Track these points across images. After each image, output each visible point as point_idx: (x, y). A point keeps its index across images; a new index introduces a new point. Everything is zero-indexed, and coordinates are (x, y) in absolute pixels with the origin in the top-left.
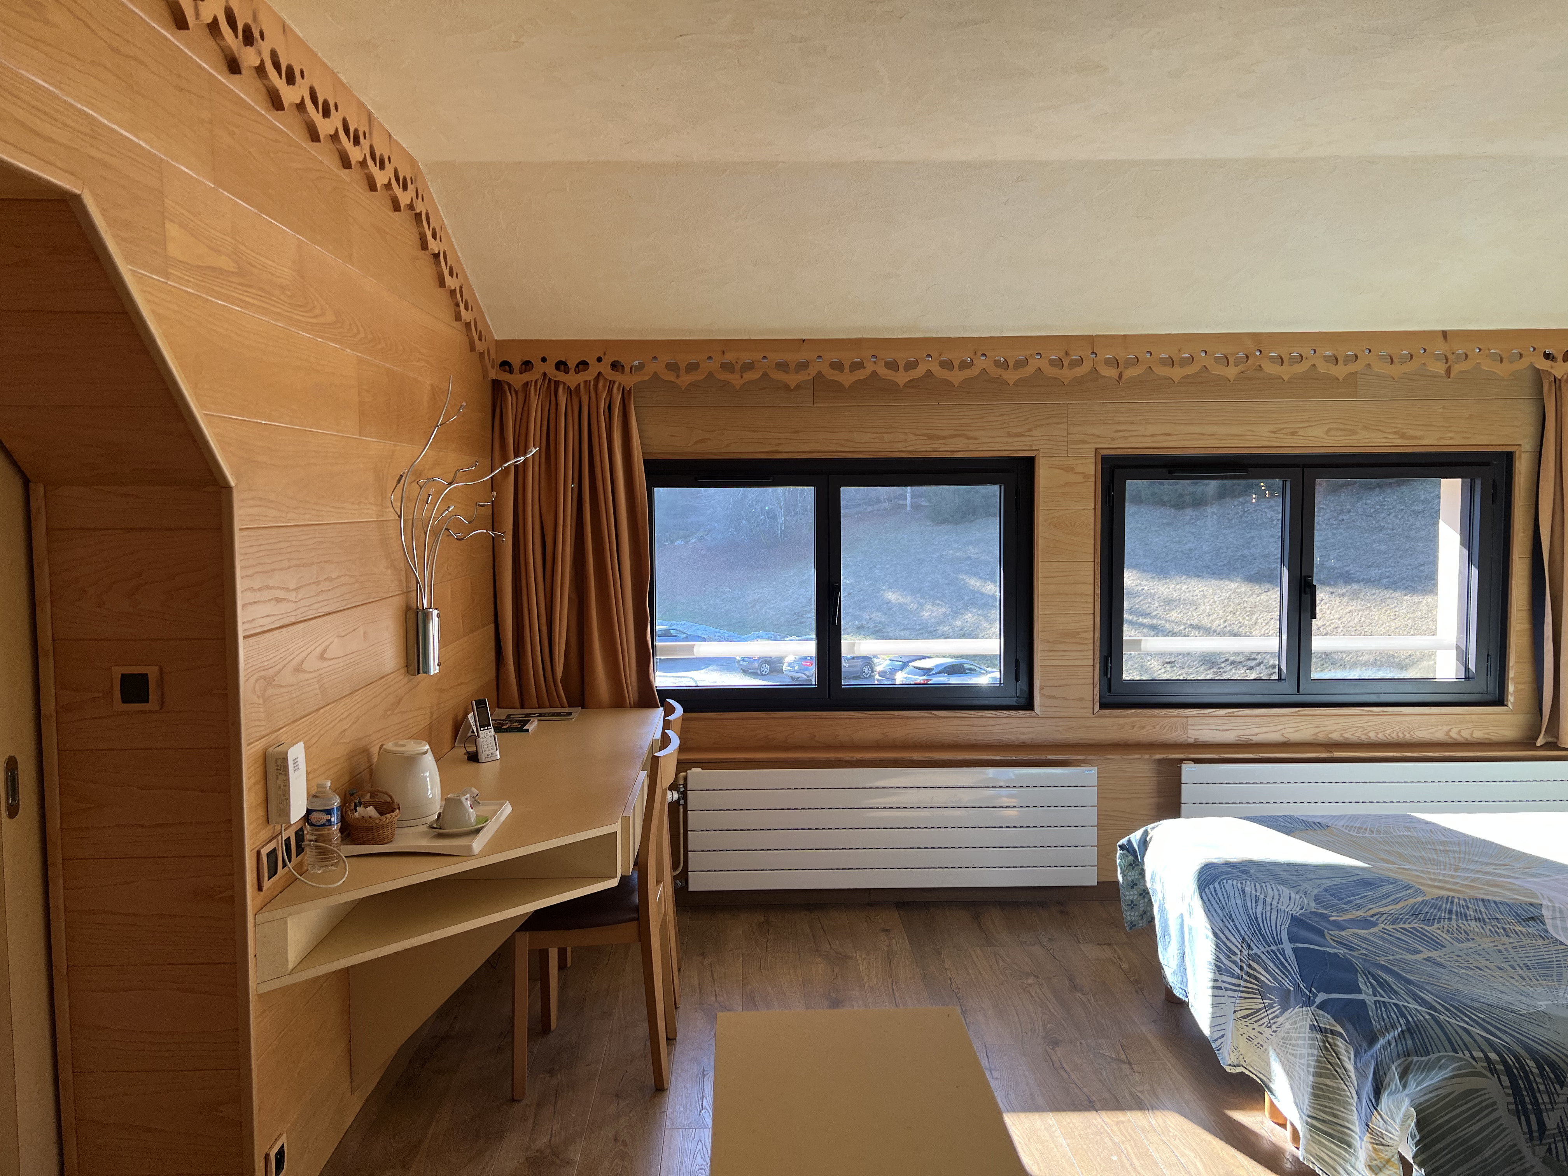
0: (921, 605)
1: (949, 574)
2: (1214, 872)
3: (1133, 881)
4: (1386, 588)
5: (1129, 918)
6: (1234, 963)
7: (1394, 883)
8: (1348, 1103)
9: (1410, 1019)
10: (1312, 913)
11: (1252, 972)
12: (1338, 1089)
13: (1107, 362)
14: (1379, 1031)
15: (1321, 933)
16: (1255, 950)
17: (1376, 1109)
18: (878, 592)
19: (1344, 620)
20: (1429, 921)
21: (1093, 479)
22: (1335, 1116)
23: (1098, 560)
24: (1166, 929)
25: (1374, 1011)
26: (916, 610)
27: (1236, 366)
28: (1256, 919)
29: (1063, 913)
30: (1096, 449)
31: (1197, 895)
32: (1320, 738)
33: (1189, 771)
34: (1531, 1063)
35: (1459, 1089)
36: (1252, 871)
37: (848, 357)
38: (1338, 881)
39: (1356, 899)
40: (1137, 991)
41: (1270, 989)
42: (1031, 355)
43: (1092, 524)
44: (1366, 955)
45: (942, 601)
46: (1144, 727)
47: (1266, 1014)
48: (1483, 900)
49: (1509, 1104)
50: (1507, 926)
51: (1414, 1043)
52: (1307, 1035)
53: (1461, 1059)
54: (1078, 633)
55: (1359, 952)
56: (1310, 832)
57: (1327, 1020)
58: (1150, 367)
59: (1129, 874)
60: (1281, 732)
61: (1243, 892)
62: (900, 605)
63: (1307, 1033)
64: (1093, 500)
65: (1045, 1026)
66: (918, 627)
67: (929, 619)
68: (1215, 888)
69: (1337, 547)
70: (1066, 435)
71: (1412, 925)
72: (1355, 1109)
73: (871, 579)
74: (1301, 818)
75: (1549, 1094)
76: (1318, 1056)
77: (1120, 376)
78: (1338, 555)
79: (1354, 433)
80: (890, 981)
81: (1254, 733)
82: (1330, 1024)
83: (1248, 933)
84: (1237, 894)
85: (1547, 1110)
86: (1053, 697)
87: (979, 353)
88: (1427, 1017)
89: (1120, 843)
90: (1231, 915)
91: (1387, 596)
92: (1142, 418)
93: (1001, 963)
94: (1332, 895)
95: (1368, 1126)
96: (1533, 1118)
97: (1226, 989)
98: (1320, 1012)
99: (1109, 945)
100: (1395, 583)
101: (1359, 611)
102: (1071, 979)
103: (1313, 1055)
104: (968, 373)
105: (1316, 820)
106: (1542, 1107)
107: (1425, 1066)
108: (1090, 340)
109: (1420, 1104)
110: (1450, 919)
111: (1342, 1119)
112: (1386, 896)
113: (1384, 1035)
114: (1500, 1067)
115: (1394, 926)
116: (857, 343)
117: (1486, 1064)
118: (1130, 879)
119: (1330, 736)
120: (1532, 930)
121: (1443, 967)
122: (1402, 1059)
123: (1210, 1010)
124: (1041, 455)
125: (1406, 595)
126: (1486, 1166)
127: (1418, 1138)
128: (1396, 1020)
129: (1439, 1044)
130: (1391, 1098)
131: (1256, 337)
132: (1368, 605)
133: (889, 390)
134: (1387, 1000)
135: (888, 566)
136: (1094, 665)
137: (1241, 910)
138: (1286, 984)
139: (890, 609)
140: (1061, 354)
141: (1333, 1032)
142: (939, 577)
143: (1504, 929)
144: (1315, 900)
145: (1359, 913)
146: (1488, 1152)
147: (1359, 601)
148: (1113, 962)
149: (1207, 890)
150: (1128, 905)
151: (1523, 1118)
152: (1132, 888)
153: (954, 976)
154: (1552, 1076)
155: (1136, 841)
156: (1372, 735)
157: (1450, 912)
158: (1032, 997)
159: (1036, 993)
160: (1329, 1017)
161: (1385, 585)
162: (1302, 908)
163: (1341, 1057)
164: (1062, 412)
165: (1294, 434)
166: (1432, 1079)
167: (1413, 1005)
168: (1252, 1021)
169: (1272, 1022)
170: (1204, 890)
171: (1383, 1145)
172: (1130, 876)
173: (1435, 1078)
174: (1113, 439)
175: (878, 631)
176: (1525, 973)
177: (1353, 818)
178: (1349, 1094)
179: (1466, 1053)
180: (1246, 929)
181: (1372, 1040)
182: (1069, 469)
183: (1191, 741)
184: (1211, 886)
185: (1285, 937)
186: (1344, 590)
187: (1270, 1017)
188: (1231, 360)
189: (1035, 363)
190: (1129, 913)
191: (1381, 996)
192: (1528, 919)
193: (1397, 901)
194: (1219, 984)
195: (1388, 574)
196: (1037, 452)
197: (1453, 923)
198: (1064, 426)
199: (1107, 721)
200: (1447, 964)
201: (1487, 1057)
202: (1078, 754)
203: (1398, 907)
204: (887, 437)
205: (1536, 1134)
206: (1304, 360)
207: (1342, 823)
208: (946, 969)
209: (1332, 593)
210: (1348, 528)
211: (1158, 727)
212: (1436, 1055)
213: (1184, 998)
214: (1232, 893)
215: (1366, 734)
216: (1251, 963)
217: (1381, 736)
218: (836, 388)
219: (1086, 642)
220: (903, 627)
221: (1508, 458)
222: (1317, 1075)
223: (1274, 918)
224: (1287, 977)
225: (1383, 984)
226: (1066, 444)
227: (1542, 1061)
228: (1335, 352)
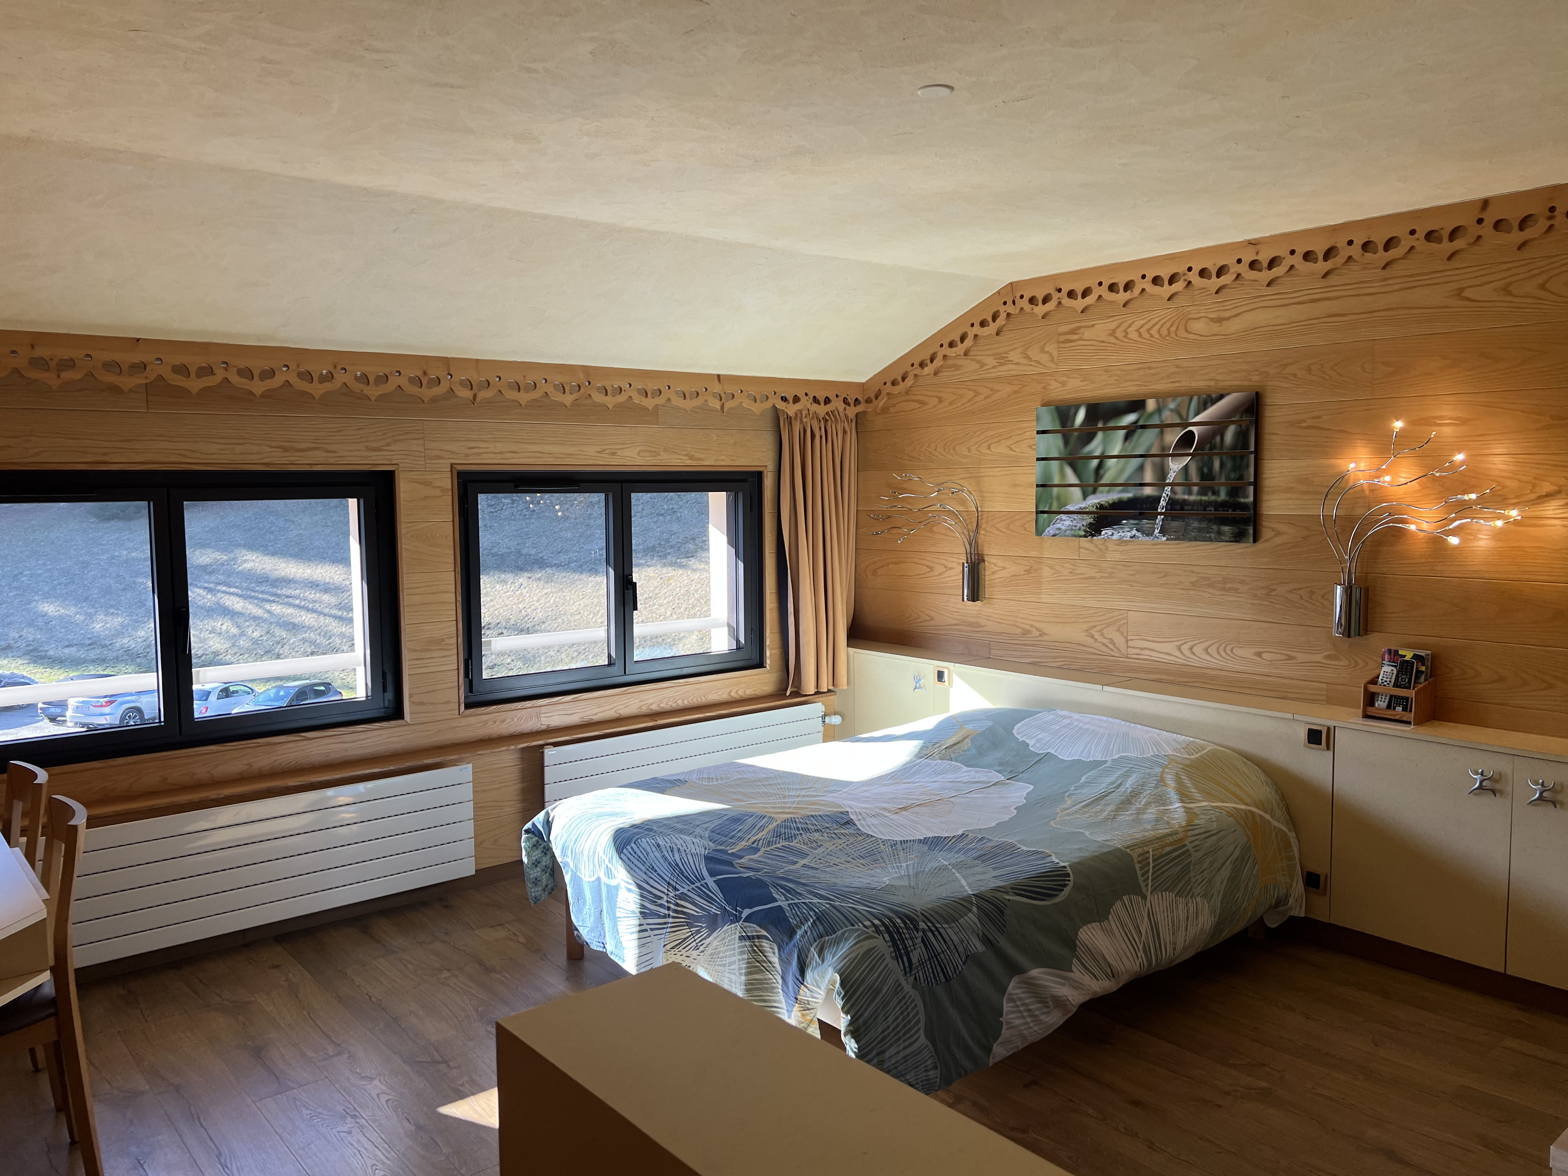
0: (90, 616)
1: (124, 578)
2: (627, 835)
3: (536, 860)
4: (575, 571)
5: (533, 894)
6: (661, 906)
7: (752, 816)
8: (774, 988)
9: (817, 911)
10: (713, 850)
11: (679, 909)
12: (765, 979)
13: (462, 383)
14: (796, 925)
15: (731, 864)
16: (682, 890)
17: (802, 984)
18: (29, 603)
19: (542, 601)
20: (789, 838)
21: (450, 493)
22: (765, 1001)
23: (459, 569)
24: (580, 895)
25: (790, 912)
26: (83, 622)
27: (571, 394)
28: (677, 865)
29: (446, 907)
30: (452, 465)
31: (615, 856)
32: (643, 711)
33: (550, 753)
34: (899, 921)
35: (862, 951)
36: (654, 828)
37: (195, 361)
38: (716, 822)
39: (737, 833)
40: (541, 959)
41: (697, 919)
42: (391, 372)
43: (452, 536)
44: (769, 873)
45: (118, 609)
46: (504, 721)
47: (693, 939)
48: (812, 816)
49: (891, 953)
50: (836, 832)
51: (824, 927)
52: (737, 945)
53: (858, 930)
54: (443, 640)
55: (763, 872)
56: (677, 788)
57: (754, 929)
58: (500, 391)
59: (534, 854)
60: (614, 710)
61: (658, 845)
62: (61, 618)
63: (737, 944)
64: (451, 513)
65: (477, 1011)
66: (88, 642)
67: (103, 631)
68: (632, 848)
69: (531, 536)
70: (423, 450)
71: (781, 844)
72: (781, 991)
73: (17, 588)
74: (665, 778)
75: (912, 938)
76: (748, 959)
77: (475, 396)
78: (532, 543)
79: (659, 454)
80: (305, 1013)
81: (594, 713)
82: (756, 931)
83: (672, 877)
84: (654, 849)
85: (912, 951)
86: (421, 703)
87: (339, 368)
88: (828, 906)
89: (525, 827)
90: (653, 867)
91: (576, 578)
92: (492, 436)
93: (410, 966)
94: (718, 834)
95: (796, 999)
96: (905, 958)
97: (652, 929)
98: (747, 924)
99: (500, 925)
100: (581, 566)
101: (554, 593)
102: (480, 963)
103: (743, 959)
104: (328, 386)
105: (676, 778)
106: (909, 949)
107: (835, 942)
108: (446, 361)
109: (841, 969)
110: (801, 834)
111: (770, 1001)
112: (753, 826)
113: (800, 927)
114: (882, 928)
115: (770, 848)
116: (205, 347)
117: (874, 929)
118: (534, 858)
119: (651, 707)
120: (852, 831)
121: (817, 869)
122: (818, 941)
123: (637, 951)
124: (400, 469)
125: (590, 576)
126: (884, 1001)
127: (843, 993)
128: (807, 914)
129: (840, 923)
130: (816, 972)
131: (586, 369)
132: (561, 587)
133: (246, 399)
134: (797, 901)
135: (40, 572)
136: (458, 669)
137: (662, 861)
138: (713, 910)
139: (48, 623)
140: (419, 373)
141: (759, 937)
142: (111, 581)
143: (835, 834)
144: (711, 841)
145: (744, 843)
146: (884, 991)
147: (553, 584)
148: (511, 939)
149: (625, 851)
150: (533, 882)
151: (900, 960)
152: (536, 866)
153: (369, 990)
154: (912, 926)
155: (540, 823)
156: (680, 703)
157: (798, 829)
158: (454, 988)
159: (455, 984)
160: (755, 926)
161: (573, 569)
162: (706, 849)
163: (766, 954)
164: (419, 428)
165: (614, 454)
166: (842, 948)
167: (816, 900)
168: (680, 949)
169: (699, 944)
170: (622, 852)
171: (809, 1009)
172: (534, 856)
173: (844, 949)
174: (467, 455)
175: (32, 651)
176: (863, 861)
177: (700, 771)
178: (774, 981)
179: (860, 924)
180: (670, 875)
181: (792, 933)
182: (427, 484)
183: (544, 727)
184: (628, 847)
185: (705, 873)
186: (540, 575)
187: (697, 941)
188: (567, 389)
189: (395, 381)
190: (533, 890)
191: (792, 900)
192: (845, 824)
193: (762, 828)
194: (643, 928)
195: (575, 559)
196: (396, 466)
197: (804, 835)
198: (421, 442)
199: (472, 720)
200: (816, 866)
201: (873, 923)
202: (451, 755)
203: (765, 832)
204: (238, 449)
205: (908, 969)
206: (623, 392)
207: (694, 777)
208: (359, 986)
209: (530, 578)
210: (539, 518)
211: (516, 719)
212: (841, 931)
213: (601, 949)
214: (649, 850)
215: (675, 702)
216: (679, 901)
217: (686, 702)
218: (182, 393)
219: (450, 647)
220: (66, 643)
221: (758, 476)
222: (748, 974)
223: (691, 860)
224: (713, 904)
225: (789, 890)
226: (423, 459)
227: (905, 917)
228: (645, 387)
